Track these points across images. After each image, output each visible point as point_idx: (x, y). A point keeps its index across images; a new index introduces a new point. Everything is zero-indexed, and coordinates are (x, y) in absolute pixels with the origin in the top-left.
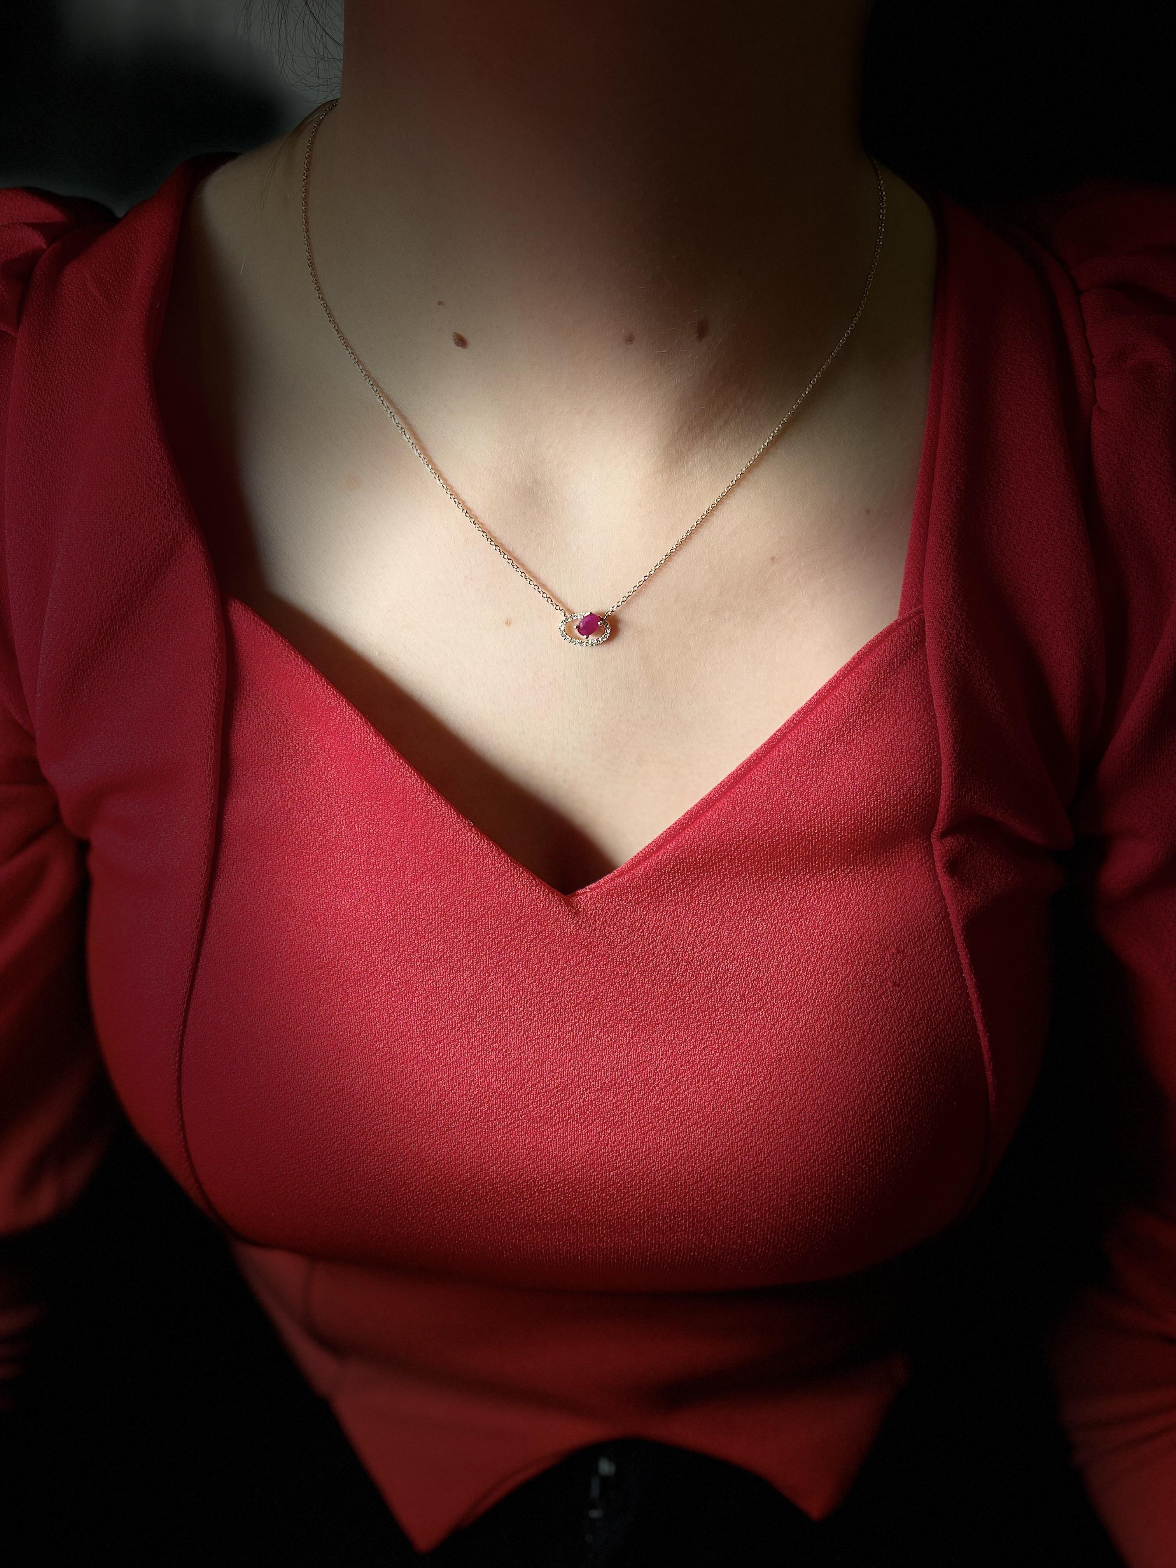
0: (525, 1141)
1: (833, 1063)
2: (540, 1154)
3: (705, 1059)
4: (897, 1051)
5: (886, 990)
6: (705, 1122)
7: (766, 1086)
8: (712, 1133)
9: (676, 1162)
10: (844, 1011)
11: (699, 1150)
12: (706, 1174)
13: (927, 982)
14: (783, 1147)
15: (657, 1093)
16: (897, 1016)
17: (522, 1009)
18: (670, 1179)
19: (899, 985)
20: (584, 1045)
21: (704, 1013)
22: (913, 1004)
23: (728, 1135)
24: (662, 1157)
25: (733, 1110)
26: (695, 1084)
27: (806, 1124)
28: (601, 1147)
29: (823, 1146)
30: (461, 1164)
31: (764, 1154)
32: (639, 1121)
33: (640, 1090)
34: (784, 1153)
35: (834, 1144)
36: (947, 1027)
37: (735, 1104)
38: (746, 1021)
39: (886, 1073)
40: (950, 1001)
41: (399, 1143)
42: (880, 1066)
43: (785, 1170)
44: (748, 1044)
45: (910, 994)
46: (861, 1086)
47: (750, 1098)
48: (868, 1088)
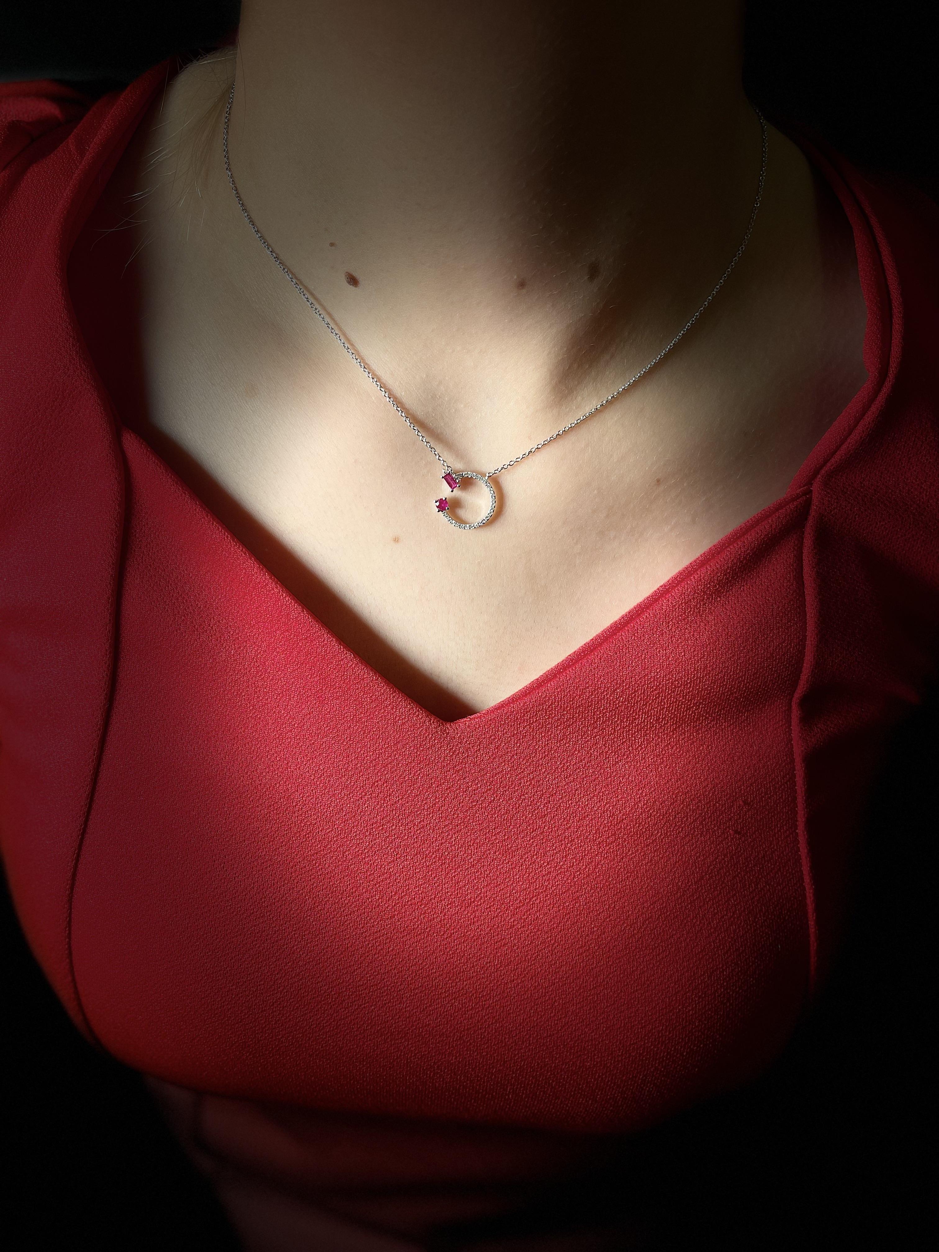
0: (389, 948)
1: (672, 898)
2: (401, 961)
3: (558, 885)
4: (729, 892)
5: (728, 836)
6: (552, 942)
7: (610, 913)
8: (558, 953)
9: (524, 977)
10: (688, 852)
11: (546, 967)
12: (550, 990)
13: (764, 833)
14: (621, 970)
15: (511, 912)
16: (734, 861)
17: (394, 827)
18: (518, 991)
19: (739, 833)
20: (449, 864)
21: (561, 842)
22: (749, 851)
23: (572, 956)
24: (511, 970)
25: (578, 933)
26: (547, 906)
27: (643, 951)
28: (457, 958)
29: (657, 973)
30: (329, 966)
31: (604, 975)
32: (494, 937)
33: (497, 909)
34: (622, 976)
35: (666, 972)
36: (777, 876)
37: (581, 927)
38: (598, 853)
39: (718, 911)
40: (783, 852)
41: (273, 944)
42: (713, 904)
43: (621, 991)
44: (598, 874)
45: (748, 842)
46: (694, 921)
47: (595, 924)
48: (700, 922)
